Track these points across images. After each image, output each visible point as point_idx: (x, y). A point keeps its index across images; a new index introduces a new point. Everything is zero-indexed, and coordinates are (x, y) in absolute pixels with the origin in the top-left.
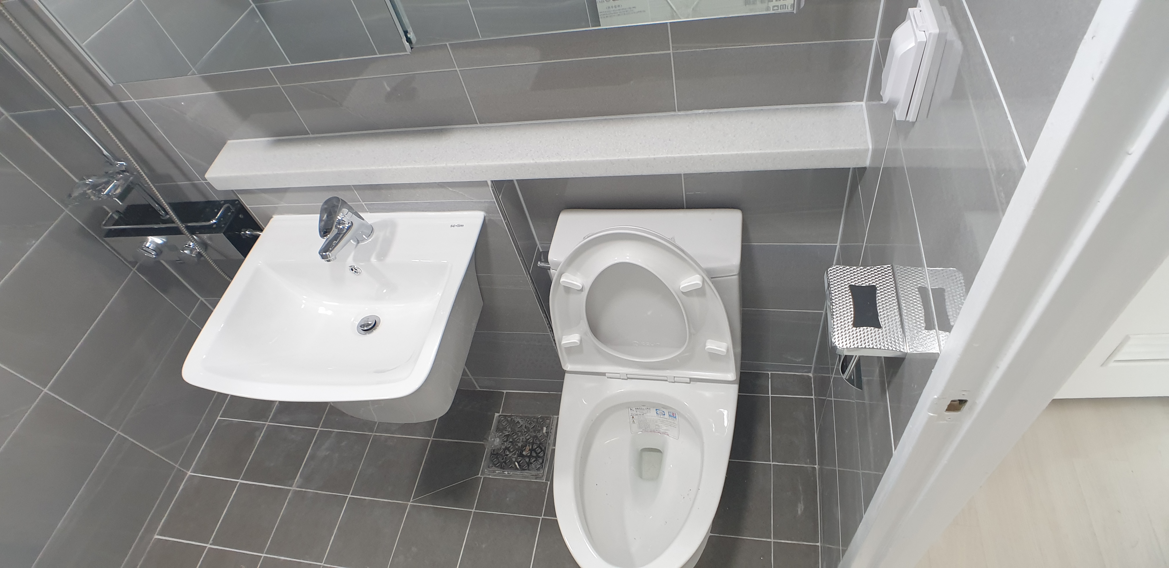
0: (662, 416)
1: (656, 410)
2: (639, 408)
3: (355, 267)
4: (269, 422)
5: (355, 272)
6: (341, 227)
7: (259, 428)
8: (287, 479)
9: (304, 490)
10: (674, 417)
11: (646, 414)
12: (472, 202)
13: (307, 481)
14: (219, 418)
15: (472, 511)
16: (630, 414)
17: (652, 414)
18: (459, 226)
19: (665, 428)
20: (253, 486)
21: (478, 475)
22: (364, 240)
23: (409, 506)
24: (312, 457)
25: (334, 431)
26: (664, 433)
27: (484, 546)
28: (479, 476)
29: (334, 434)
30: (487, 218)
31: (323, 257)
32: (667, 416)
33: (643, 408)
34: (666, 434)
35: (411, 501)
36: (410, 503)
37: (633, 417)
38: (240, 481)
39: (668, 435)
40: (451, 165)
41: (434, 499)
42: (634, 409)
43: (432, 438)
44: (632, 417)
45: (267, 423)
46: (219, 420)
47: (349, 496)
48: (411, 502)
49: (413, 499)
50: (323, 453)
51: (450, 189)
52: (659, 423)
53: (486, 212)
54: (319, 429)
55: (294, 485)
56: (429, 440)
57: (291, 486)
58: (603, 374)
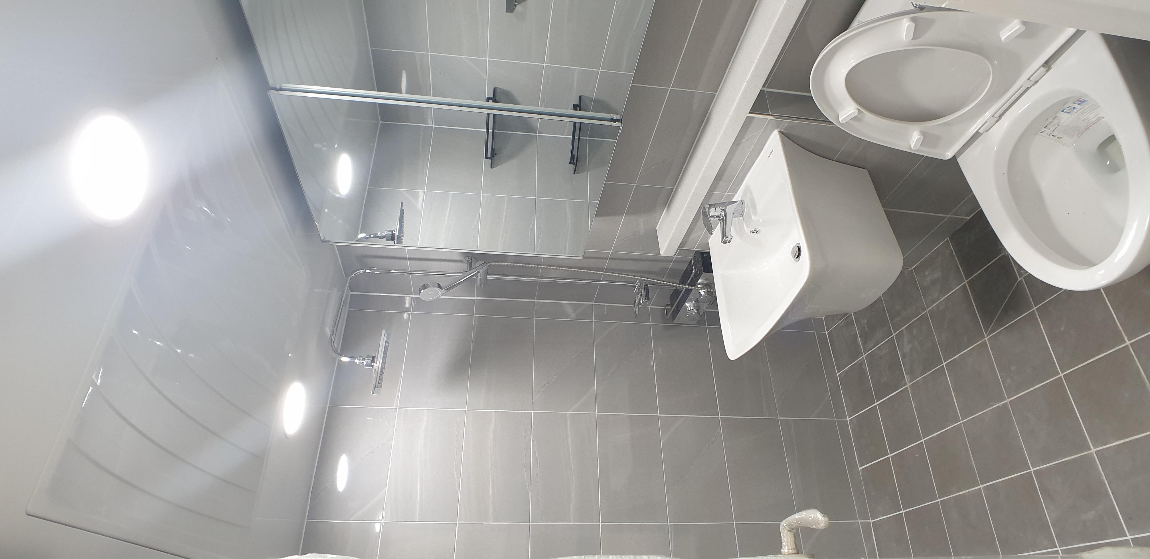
0: (1075, 111)
1: (1063, 111)
2: (1046, 125)
3: (753, 229)
4: (865, 354)
5: (757, 232)
6: (721, 217)
7: (862, 363)
8: (899, 382)
9: (915, 381)
10: (1083, 102)
11: (1059, 123)
12: (762, 133)
13: (913, 375)
14: (838, 374)
15: (1034, 310)
16: (1047, 136)
17: (1064, 118)
18: (771, 153)
19: (1092, 116)
20: (886, 401)
21: (1018, 279)
22: (743, 212)
23: (987, 341)
24: (904, 356)
26: (1099, 119)
27: (1062, 329)
28: (1019, 279)
29: (904, 330)
30: (782, 130)
31: (725, 242)
32: (1078, 107)
33: (1049, 121)
34: (1101, 119)
35: (986, 336)
36: (986, 339)
37: (1053, 135)
38: (876, 404)
39: (1103, 118)
40: (721, 133)
41: (1000, 323)
42: (1043, 130)
43: (966, 281)
44: (1051, 136)
45: (864, 356)
47: (944, 364)
49: (986, 333)
50: (907, 348)
51: (743, 141)
52: (1083, 117)
53: (777, 128)
54: (894, 335)
55: (907, 383)
56: (965, 284)
58: (977, 135)
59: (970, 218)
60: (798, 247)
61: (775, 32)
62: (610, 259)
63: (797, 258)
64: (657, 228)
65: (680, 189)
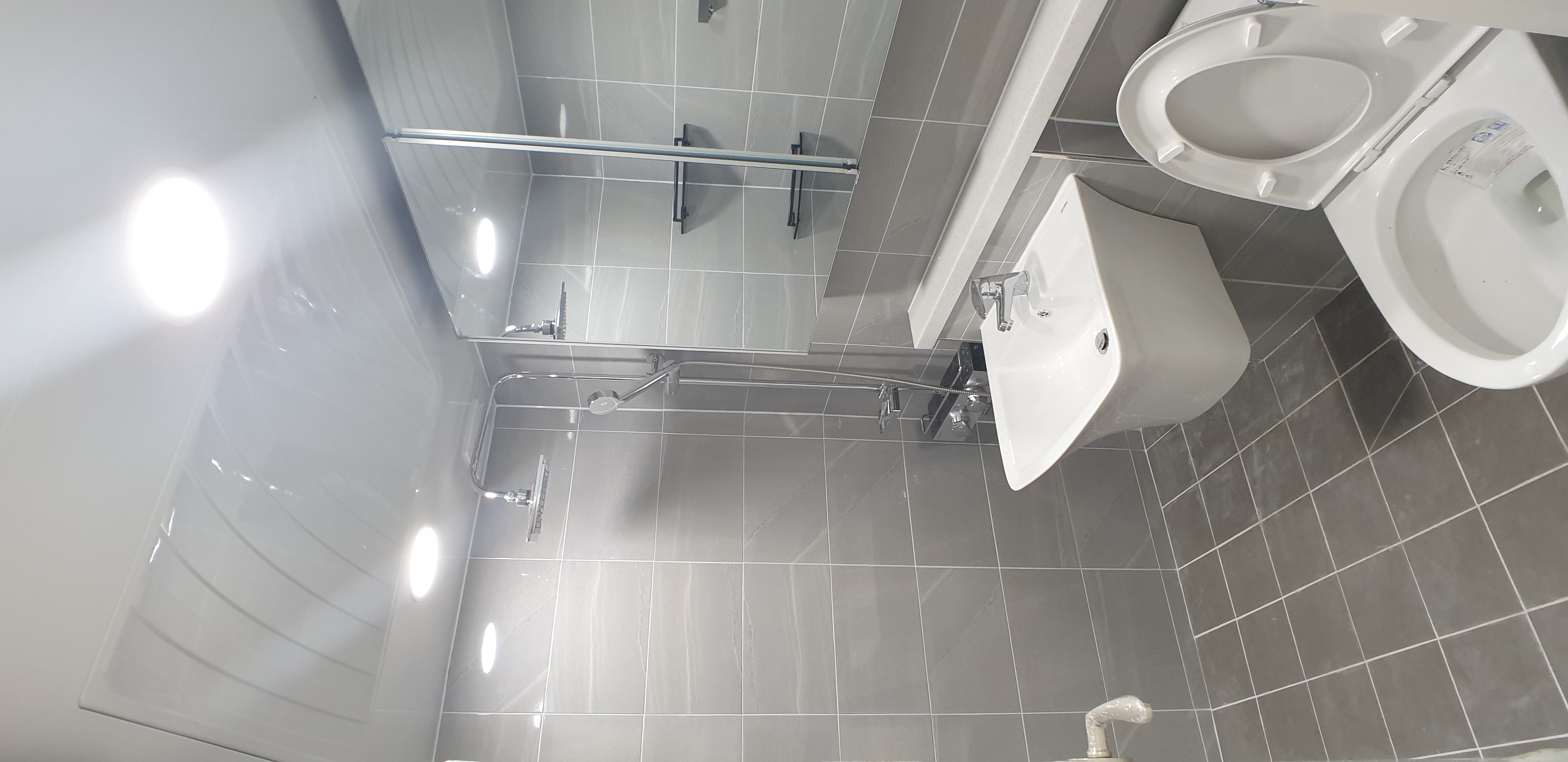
0: (1491, 138)
1: (1473, 139)
2: (1449, 159)
3: (1041, 311)
4: (1199, 479)
5: (1046, 315)
6: (997, 295)
7: (1195, 492)
8: (1247, 517)
9: (1269, 516)
10: (1503, 125)
11: (1469, 155)
12: (1052, 179)
13: (1266, 508)
14: (1162, 508)
15: (1437, 416)
16: (1452, 174)
17: (1476, 149)
18: (1065, 205)
19: (1516, 145)
20: (1230, 544)
21: (1413, 374)
22: (1027, 288)
23: (1371, 460)
24: (1253, 483)
25: (1252, 445)
26: (1526, 149)
27: (1478, 442)
28: (1415, 374)
29: (1253, 446)
30: (1080, 175)
31: (1003, 329)
32: (1495, 133)
33: (1454, 153)
34: (1529, 149)
35: (1368, 452)
36: (1369, 456)
37: (1460, 173)
38: (1217, 548)
39: (1532, 147)
40: (996, 180)
41: (1389, 434)
42: (1445, 166)
43: (1340, 377)
44: (1457, 174)
45: (1198, 482)
46: (1164, 509)
47: (1311, 492)
48: (1370, 453)
49: (1369, 450)
50: (1258, 471)
51: (1026, 190)
52: (1502, 147)
53: (1073, 172)
54: (1240, 452)
55: (1259, 518)
56: (1338, 381)
57: (1257, 521)
58: (1351, 175)
59: (1344, 290)
60: (1104, 334)
61: (1067, 41)
62: (845, 354)
63: (1103, 349)
64: (909, 311)
65: (939, 258)
